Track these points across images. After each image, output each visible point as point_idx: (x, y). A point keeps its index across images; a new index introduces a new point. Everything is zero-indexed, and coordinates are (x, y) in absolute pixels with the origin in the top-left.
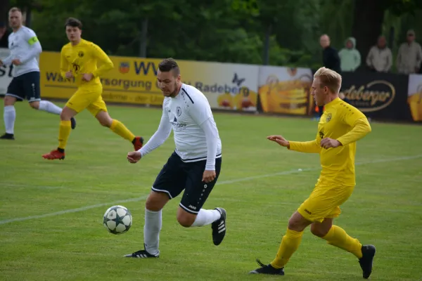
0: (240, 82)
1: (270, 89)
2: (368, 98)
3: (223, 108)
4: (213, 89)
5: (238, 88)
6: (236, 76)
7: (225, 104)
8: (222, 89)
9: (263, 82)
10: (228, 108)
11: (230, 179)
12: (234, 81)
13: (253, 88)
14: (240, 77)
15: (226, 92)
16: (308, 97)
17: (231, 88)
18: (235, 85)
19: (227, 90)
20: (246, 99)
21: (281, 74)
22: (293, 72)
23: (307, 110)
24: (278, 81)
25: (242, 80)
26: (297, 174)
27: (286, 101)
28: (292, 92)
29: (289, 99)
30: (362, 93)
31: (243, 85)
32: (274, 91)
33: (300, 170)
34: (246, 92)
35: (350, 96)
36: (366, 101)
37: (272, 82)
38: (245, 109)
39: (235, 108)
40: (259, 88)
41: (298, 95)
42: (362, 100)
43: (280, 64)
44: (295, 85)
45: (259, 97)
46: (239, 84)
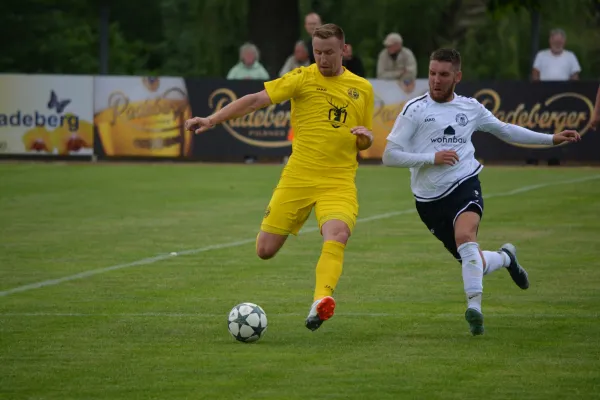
0: (61, 106)
1: (115, 115)
2: (283, 124)
3: (34, 152)
4: (15, 120)
5: (58, 116)
6: (53, 95)
7: (38, 146)
8: (31, 119)
9: (102, 104)
10: (43, 152)
11: (51, 278)
12: (50, 105)
13: (86, 117)
14: (60, 98)
15: (37, 124)
16: (181, 127)
17: (47, 116)
18: (53, 112)
19: (39, 121)
20: (74, 135)
21: (133, 89)
22: (153, 84)
23: (182, 149)
24: (127, 101)
25: (66, 103)
26: (169, 260)
27: (144, 136)
28: (154, 118)
29: (148, 131)
30: (272, 116)
31: (67, 110)
32: (122, 119)
33: (174, 254)
34: (74, 123)
35: (253, 120)
36: (280, 129)
37: (117, 102)
38: (72, 153)
39: (56, 151)
40: (96, 116)
41: (165, 125)
42: (272, 128)
43: (130, 71)
44: (158, 108)
45: (96, 130)
46: (59, 111)
